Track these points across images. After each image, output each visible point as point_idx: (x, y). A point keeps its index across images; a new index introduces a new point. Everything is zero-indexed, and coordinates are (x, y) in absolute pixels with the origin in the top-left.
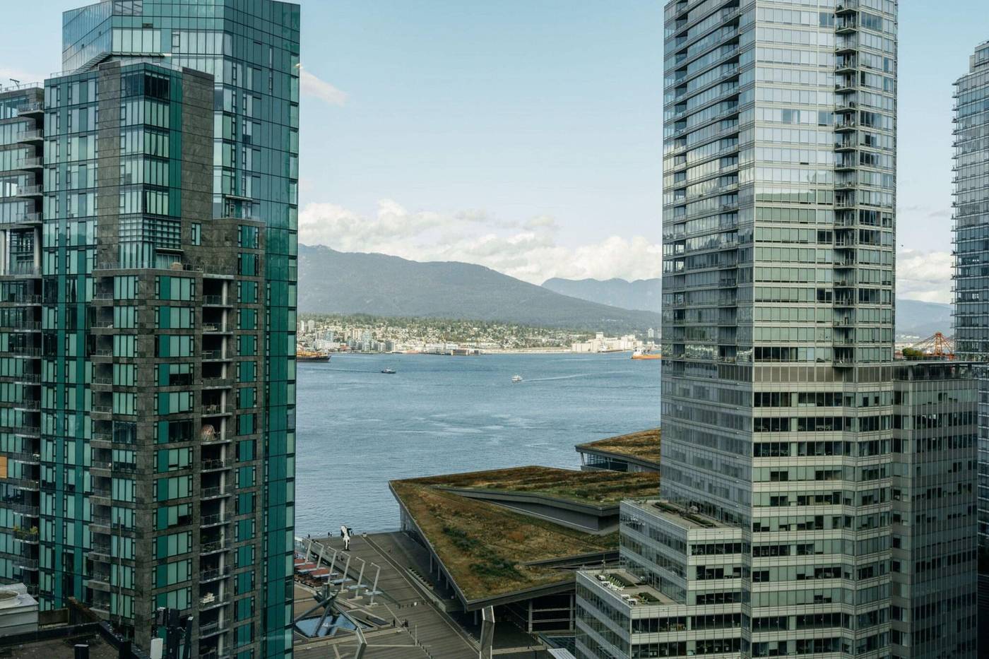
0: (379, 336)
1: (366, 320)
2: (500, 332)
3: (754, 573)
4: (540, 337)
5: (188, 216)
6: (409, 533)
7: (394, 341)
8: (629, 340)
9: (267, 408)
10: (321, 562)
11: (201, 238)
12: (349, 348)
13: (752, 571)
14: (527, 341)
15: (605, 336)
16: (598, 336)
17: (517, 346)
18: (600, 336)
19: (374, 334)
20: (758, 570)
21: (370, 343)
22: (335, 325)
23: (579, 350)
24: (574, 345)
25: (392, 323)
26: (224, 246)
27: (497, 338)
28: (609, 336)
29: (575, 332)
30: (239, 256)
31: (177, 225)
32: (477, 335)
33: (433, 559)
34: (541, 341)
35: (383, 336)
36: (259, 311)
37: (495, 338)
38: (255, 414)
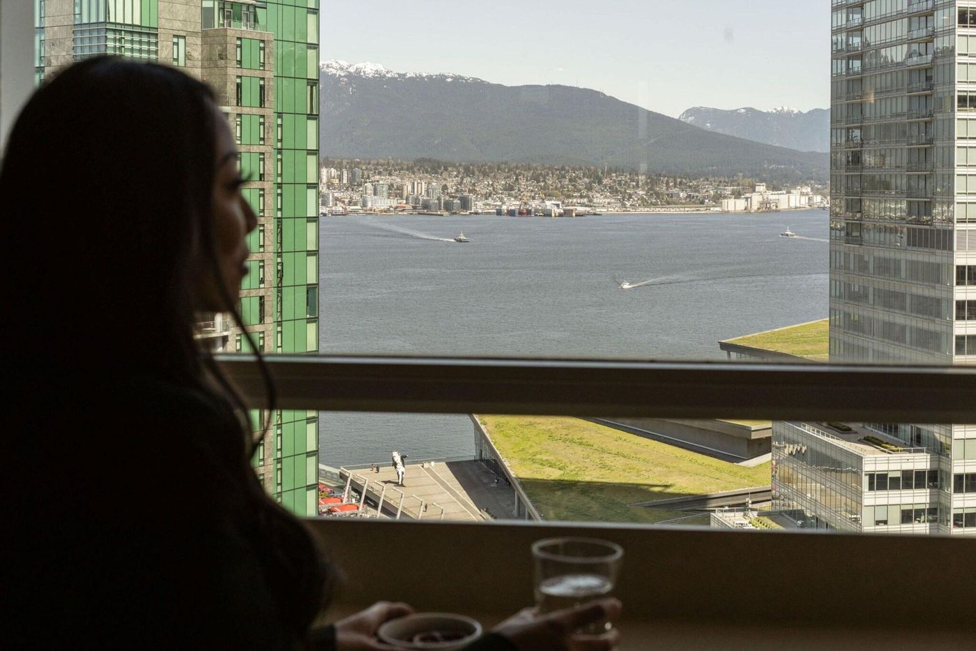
0: (451, 190)
1: (433, 168)
2: (620, 184)
3: (955, 515)
4: (675, 190)
5: (167, 25)
6: (487, 462)
7: (473, 197)
8: (802, 194)
9: (279, 289)
10: (365, 502)
11: (186, 55)
12: (409, 207)
13: (953, 512)
14: (658, 195)
15: (768, 188)
16: (757, 188)
17: (645, 203)
18: (761, 188)
19: (445, 187)
20: (960, 511)
21: (439, 199)
22: (390, 175)
23: (731, 208)
24: (725, 201)
25: (468, 172)
26: (216, 66)
27: (617, 191)
28: (775, 188)
29: (726, 184)
30: (238, 81)
31: (153, 40)
32: (589, 188)
33: (519, 498)
34: (678, 195)
35: (457, 191)
36: (267, 155)
37: (614, 191)
38: (261, 298)
